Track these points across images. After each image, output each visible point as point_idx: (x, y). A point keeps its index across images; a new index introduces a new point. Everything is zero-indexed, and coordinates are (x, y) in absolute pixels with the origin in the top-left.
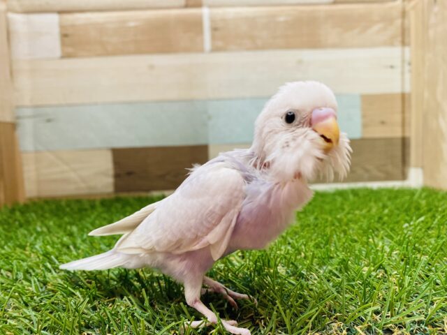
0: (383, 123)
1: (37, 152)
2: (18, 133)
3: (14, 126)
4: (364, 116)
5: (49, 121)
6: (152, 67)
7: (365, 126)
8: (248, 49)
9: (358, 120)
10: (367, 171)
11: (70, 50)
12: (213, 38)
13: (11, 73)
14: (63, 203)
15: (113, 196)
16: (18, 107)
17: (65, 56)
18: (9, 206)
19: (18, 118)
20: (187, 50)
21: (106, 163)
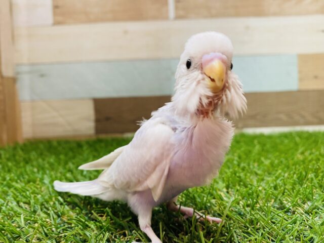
0: (316, 77)
1: (33, 101)
2: (18, 85)
3: (14, 80)
4: (300, 72)
5: (42, 76)
6: (126, 32)
7: (301, 80)
8: (205, 17)
9: (295, 75)
10: (303, 117)
11: (60, 18)
12: (177, 8)
13: (13, 37)
14: (55, 144)
15: (94, 138)
16: (18, 65)
17: (57, 23)
18: (12, 145)
19: (18, 73)
20: (155, 18)
21: (89, 111)
